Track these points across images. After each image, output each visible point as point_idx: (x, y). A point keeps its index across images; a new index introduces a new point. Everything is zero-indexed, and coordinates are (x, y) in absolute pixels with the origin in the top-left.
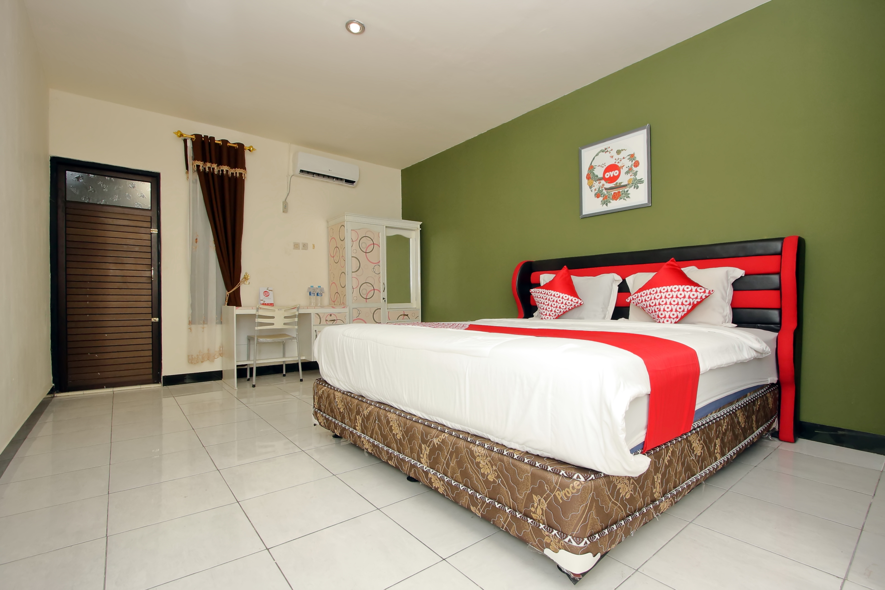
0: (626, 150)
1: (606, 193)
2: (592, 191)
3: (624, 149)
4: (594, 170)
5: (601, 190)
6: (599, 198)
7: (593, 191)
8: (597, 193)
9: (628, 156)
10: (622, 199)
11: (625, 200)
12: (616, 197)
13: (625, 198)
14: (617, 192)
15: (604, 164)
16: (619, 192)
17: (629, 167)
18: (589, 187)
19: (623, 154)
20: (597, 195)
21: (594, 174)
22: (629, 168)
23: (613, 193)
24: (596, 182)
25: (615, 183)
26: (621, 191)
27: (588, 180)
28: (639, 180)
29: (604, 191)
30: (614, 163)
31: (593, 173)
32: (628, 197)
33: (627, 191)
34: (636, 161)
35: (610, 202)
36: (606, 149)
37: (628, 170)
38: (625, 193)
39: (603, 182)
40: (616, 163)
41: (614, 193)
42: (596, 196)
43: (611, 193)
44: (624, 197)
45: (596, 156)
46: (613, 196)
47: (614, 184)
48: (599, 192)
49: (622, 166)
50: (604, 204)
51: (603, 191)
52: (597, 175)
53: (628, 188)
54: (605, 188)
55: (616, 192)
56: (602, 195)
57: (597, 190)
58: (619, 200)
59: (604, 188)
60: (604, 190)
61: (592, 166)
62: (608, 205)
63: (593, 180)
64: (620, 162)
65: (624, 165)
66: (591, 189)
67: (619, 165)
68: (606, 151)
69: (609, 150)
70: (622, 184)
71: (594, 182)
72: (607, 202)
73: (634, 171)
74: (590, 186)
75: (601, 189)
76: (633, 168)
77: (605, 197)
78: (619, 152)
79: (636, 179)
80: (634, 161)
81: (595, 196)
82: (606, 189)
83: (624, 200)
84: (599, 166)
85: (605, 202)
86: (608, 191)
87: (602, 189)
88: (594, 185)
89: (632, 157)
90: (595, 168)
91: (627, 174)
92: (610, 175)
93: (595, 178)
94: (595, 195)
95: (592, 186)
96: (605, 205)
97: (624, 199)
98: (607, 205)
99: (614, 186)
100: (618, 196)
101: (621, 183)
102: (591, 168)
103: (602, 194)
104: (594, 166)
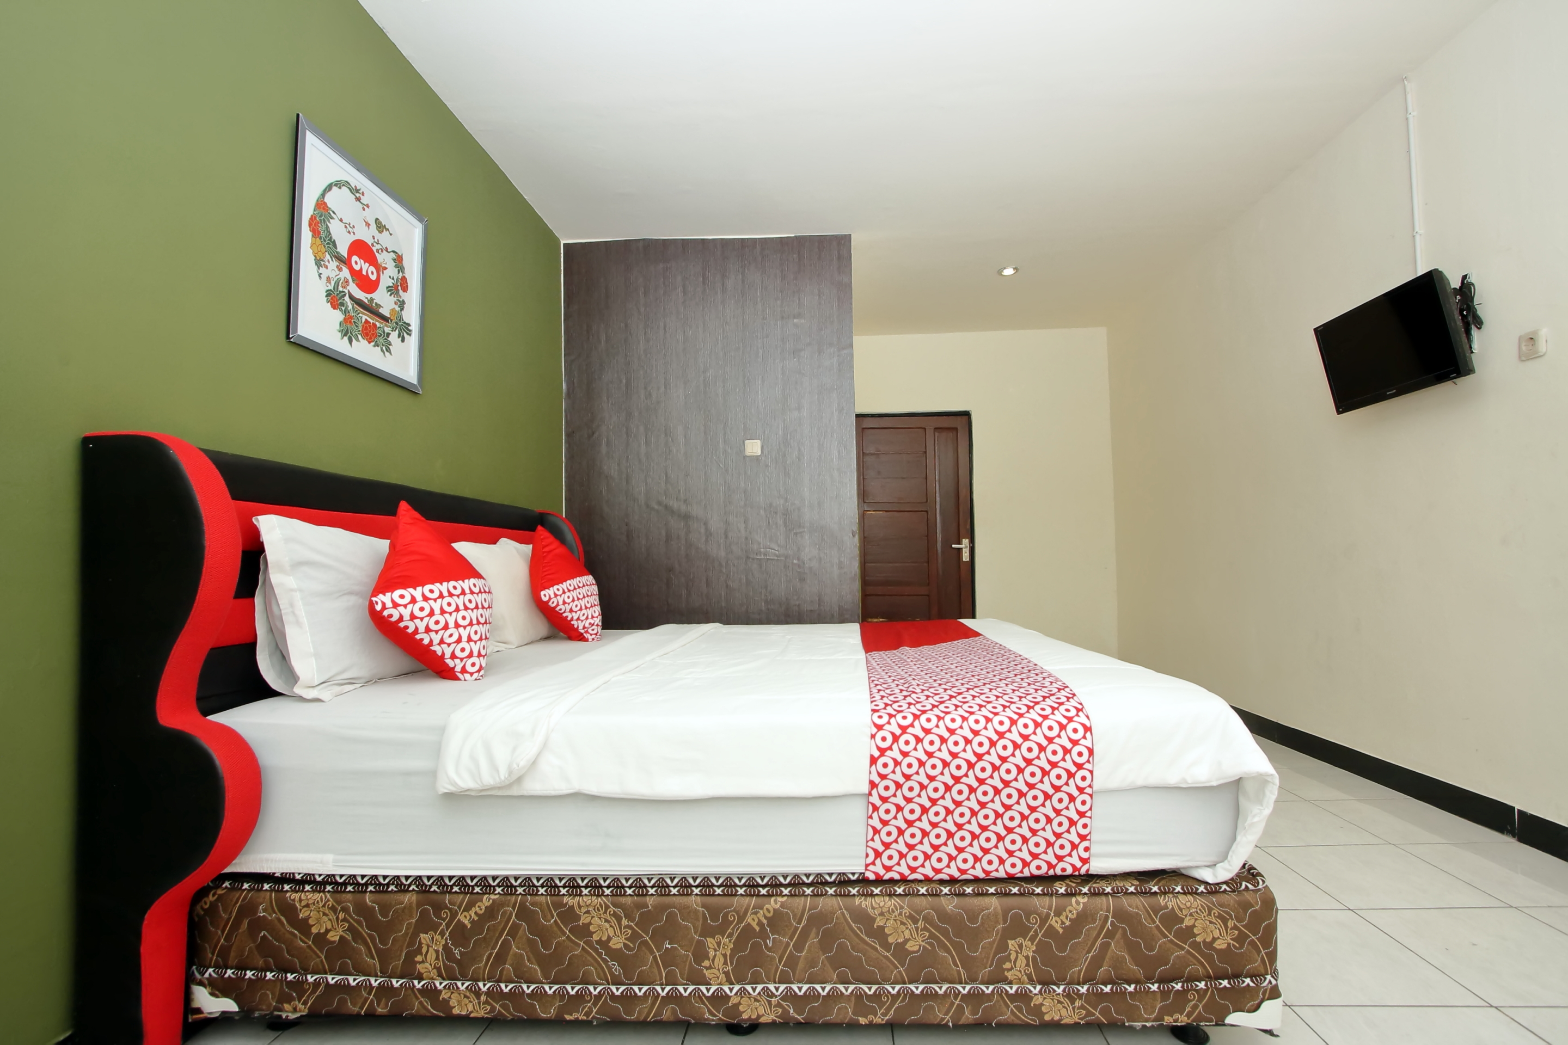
0: (391, 234)
1: (350, 307)
2: (320, 275)
3: (388, 229)
4: (329, 222)
5: (340, 292)
6: (336, 310)
7: (324, 277)
8: (330, 290)
9: (394, 252)
10: (378, 346)
11: (384, 353)
12: (370, 334)
13: (384, 348)
14: (371, 321)
15: (351, 226)
16: (375, 325)
17: (393, 279)
18: (314, 258)
19: (384, 239)
20: (332, 299)
21: (330, 234)
22: (393, 281)
23: (364, 317)
24: (332, 260)
25: (369, 296)
26: (378, 324)
27: (313, 236)
28: (405, 323)
29: (347, 298)
30: (370, 244)
31: (327, 227)
32: (388, 350)
33: (388, 334)
34: (404, 277)
35: (358, 340)
36: (357, 191)
37: (392, 285)
38: (384, 336)
39: (346, 273)
40: (374, 249)
41: (367, 321)
42: (330, 298)
43: (360, 315)
44: (383, 345)
45: (336, 185)
46: (363, 326)
47: (367, 298)
48: (338, 294)
49: (383, 265)
50: (345, 335)
51: (345, 298)
52: (334, 240)
53: (390, 329)
54: (349, 291)
55: (370, 323)
56: (343, 308)
57: (333, 283)
58: (374, 346)
59: (347, 291)
60: (347, 295)
61: (325, 204)
62: (353, 343)
63: (325, 246)
64: (380, 251)
65: (386, 266)
66: (319, 268)
67: (380, 258)
68: (358, 195)
69: (364, 200)
70: (381, 310)
71: (328, 257)
72: (351, 334)
73: (400, 297)
74: (315, 256)
75: (340, 289)
76: (400, 288)
77: (348, 320)
78: (381, 227)
79: (401, 318)
80: (401, 275)
81: (326, 296)
82: (351, 297)
83: (382, 353)
84: (341, 220)
85: (347, 332)
86: (355, 305)
87: (344, 290)
88: (327, 263)
89: (399, 260)
90: (332, 218)
91: (391, 295)
92: (361, 269)
93: (330, 244)
94: (329, 294)
95: (322, 263)
96: (346, 338)
97: (382, 350)
98: (350, 341)
99: (366, 301)
100: (373, 334)
101: (380, 306)
102: (321, 205)
103: (342, 304)
104: (330, 209)
